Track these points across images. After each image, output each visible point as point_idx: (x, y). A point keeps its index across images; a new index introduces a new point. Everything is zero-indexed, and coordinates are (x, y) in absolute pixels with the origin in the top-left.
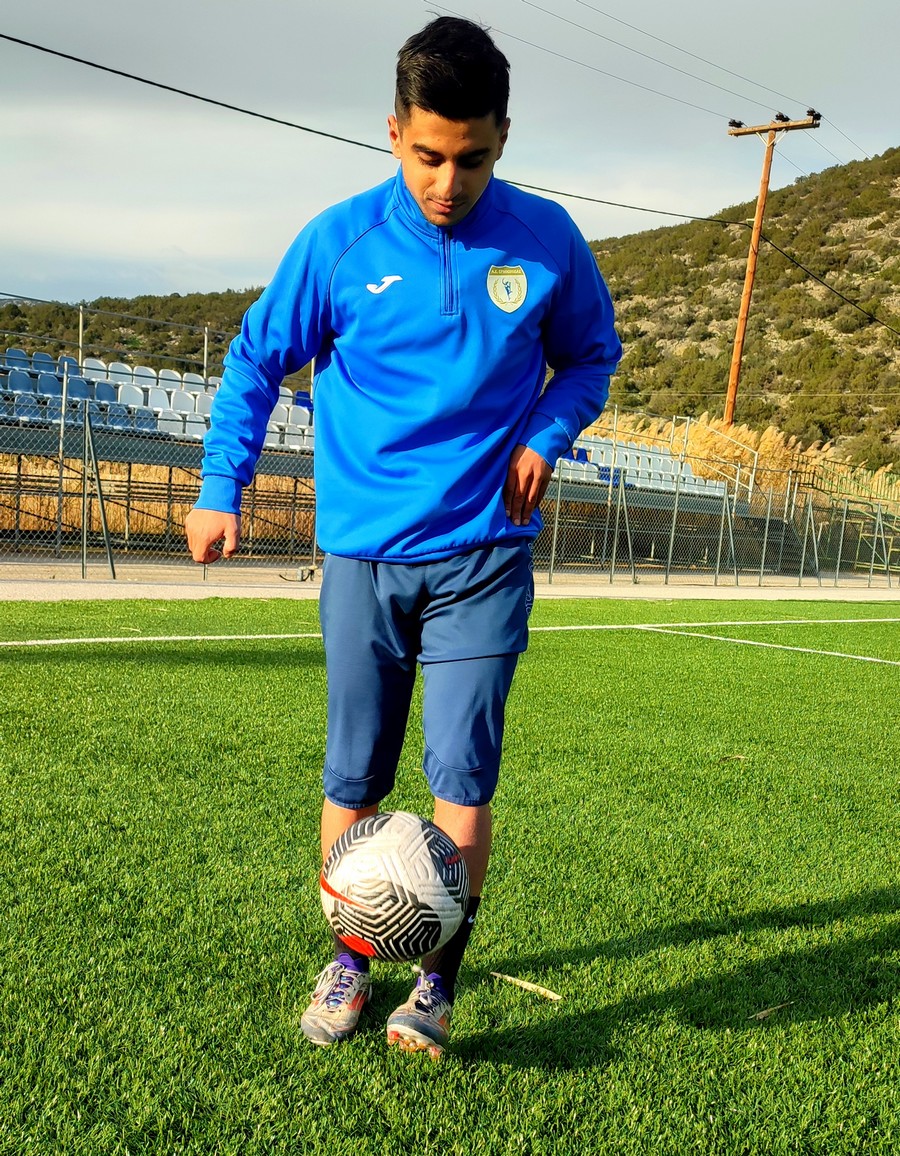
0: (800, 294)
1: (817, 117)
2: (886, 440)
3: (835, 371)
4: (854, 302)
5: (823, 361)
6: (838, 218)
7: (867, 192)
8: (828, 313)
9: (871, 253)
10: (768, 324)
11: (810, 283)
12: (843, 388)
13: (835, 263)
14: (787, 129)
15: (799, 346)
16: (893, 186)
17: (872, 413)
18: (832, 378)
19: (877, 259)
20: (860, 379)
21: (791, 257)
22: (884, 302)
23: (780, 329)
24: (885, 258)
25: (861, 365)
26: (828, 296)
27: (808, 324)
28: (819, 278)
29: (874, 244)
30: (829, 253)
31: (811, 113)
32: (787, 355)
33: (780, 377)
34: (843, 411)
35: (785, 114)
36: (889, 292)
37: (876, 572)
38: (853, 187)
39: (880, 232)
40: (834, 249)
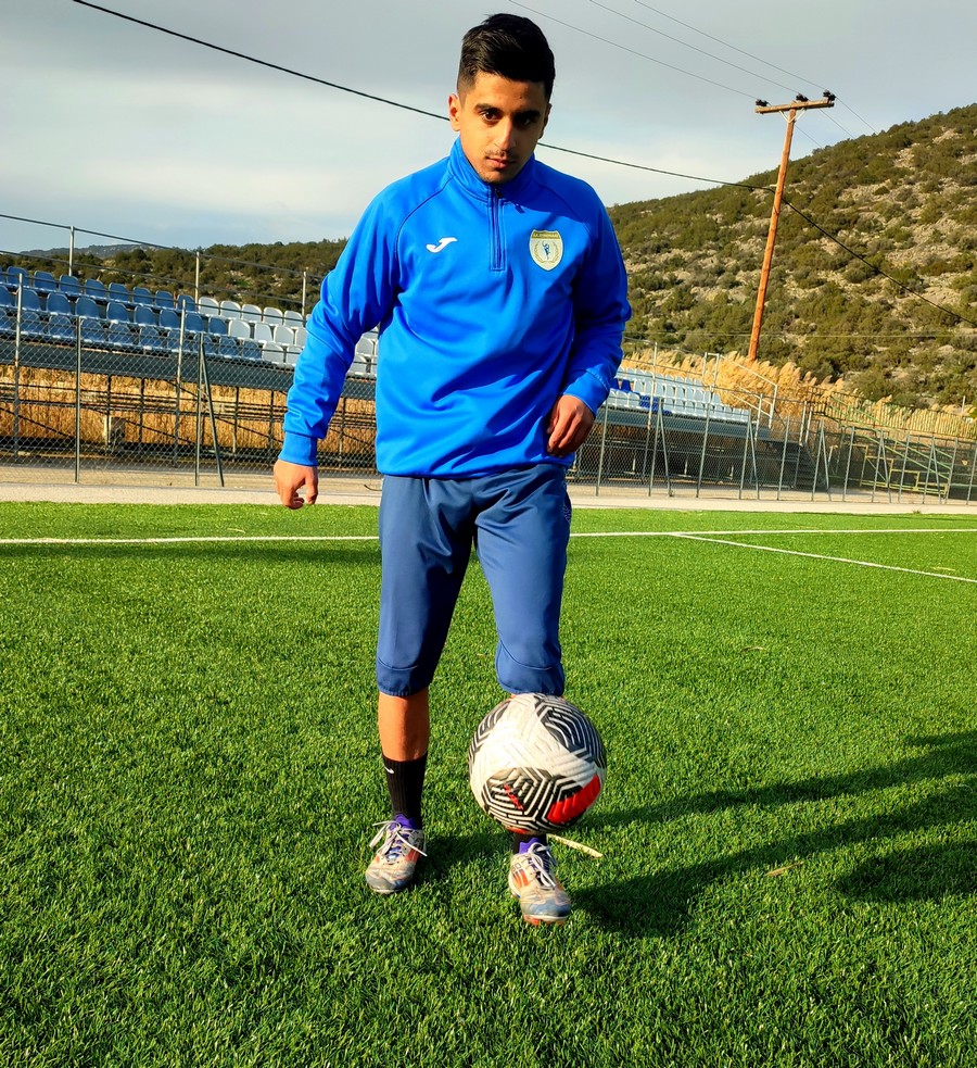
0: (816, 249)
1: (832, 98)
2: (888, 375)
3: (845, 316)
4: (863, 257)
5: (835, 307)
6: (849, 184)
7: (874, 162)
8: (839, 266)
9: (877, 214)
10: (788, 275)
11: (824, 240)
12: (852, 330)
13: (846, 223)
14: (806, 108)
15: (814, 293)
16: (897, 157)
17: (876, 352)
18: (842, 323)
19: (882, 220)
20: (866, 322)
21: (809, 217)
22: (888, 257)
23: (798, 279)
24: (889, 219)
25: (867, 311)
26: (840, 251)
27: (822, 275)
28: (832, 236)
29: (880, 207)
30: (841, 215)
31: (827, 94)
32: (804, 302)
33: (797, 321)
34: (851, 350)
35: (804, 95)
36: (892, 248)
37: (879, 489)
38: (862, 158)
39: (885, 196)
40: (846, 211)
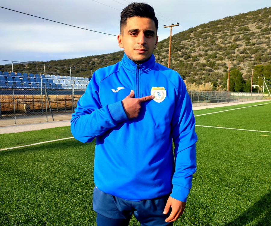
0: (177, 53)
1: (179, 24)
2: (194, 78)
3: (184, 66)
4: (186, 54)
5: (182, 65)
6: (182, 40)
7: (186, 36)
8: (182, 57)
9: (188, 46)
10: (172, 59)
11: (179, 52)
12: (186, 69)
13: (182, 48)
14: (174, 26)
15: (178, 62)
16: (191, 35)
17: (191, 73)
18: (184, 68)
19: (189, 47)
20: (189, 67)
21: (175, 47)
22: (191, 54)
23: (174, 60)
24: (190, 47)
25: (189, 65)
26: (182, 54)
27: (179, 59)
28: (180, 51)
29: (188, 45)
30: (181, 46)
31: (178, 23)
32: (176, 64)
33: (175, 68)
34: (186, 73)
35: (173, 24)
36: (192, 52)
37: (198, 102)
38: (184, 35)
39: (189, 42)
40: (182, 46)
